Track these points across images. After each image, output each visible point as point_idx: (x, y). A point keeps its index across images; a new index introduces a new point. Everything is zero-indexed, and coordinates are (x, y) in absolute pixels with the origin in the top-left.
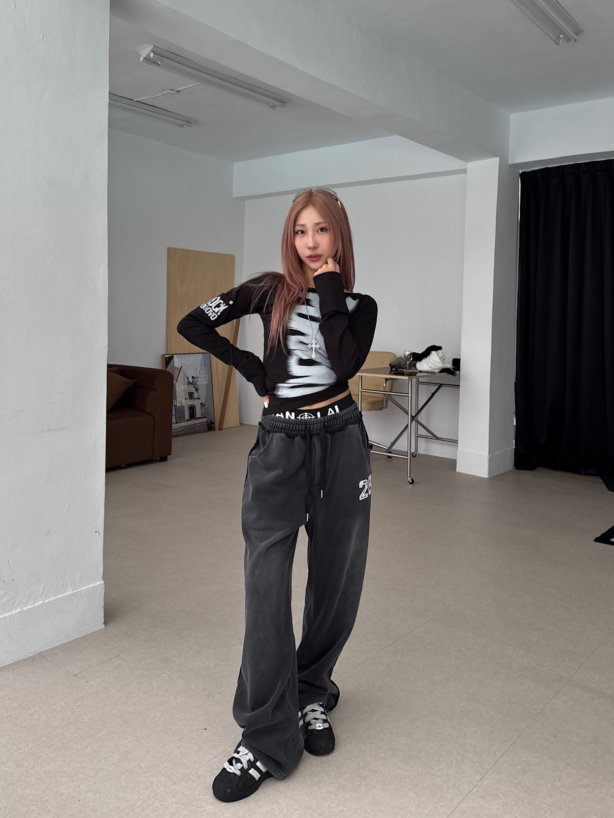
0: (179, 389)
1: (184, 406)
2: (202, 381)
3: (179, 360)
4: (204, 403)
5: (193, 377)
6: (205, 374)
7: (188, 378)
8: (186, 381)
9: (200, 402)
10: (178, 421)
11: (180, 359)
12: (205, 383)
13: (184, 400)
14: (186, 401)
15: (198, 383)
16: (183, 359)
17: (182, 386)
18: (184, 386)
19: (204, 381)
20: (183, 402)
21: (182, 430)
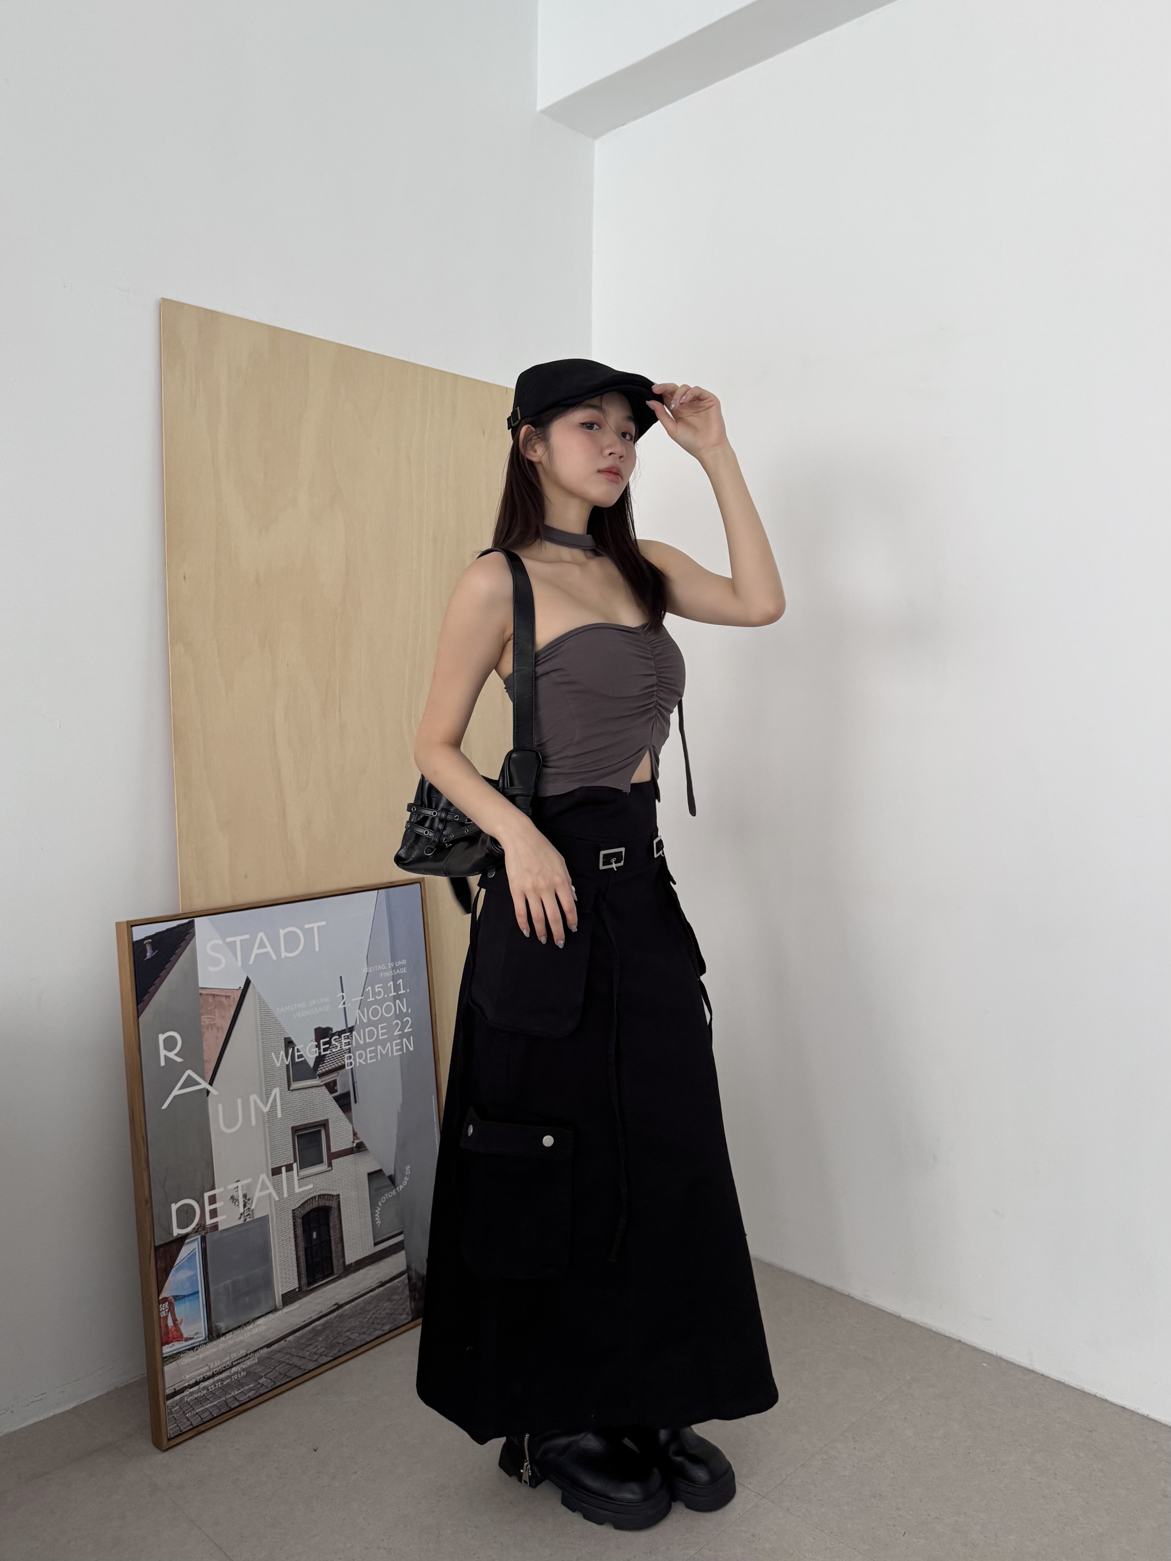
0: (230, 1122)
1: (264, 1220)
2: (378, 1042)
3: (232, 946)
4: (389, 1171)
5: (322, 1033)
6: (398, 997)
7: (289, 1043)
8: (280, 1060)
9: (365, 1164)
10: (222, 1325)
11: (238, 939)
12: (394, 1050)
13: (265, 1177)
14: (278, 1189)
15: (358, 1060)
16: (261, 935)
17: (253, 1097)
18: (265, 1096)
19: (391, 1039)
20: (257, 1195)
21: (249, 1372)
